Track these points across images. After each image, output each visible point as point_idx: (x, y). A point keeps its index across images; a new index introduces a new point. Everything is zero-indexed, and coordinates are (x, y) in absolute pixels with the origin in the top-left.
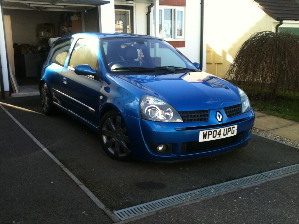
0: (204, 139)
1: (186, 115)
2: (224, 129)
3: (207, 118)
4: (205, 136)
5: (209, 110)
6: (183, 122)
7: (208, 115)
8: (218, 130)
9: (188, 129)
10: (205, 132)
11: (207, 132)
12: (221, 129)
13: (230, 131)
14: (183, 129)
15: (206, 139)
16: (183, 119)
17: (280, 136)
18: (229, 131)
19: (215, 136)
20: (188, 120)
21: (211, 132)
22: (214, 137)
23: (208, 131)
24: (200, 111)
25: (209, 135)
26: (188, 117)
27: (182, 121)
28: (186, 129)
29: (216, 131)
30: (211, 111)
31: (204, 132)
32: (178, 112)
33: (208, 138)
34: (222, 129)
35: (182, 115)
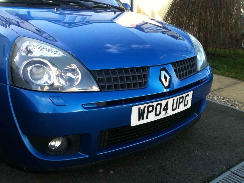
0: (139, 120)
1: (105, 77)
2: (174, 100)
3: (145, 82)
4: (141, 115)
5: (149, 67)
6: (101, 91)
7: (146, 77)
8: (164, 103)
9: (109, 104)
10: (142, 107)
11: (145, 107)
12: (168, 100)
13: (182, 102)
14: (100, 106)
15: (143, 119)
16: (100, 85)
17: (229, 99)
18: (180, 103)
19: (158, 112)
20: (109, 87)
21: (152, 106)
22: (156, 115)
23: (146, 105)
24: (132, 70)
25: (148, 112)
26: (109, 80)
27: (99, 90)
28: (105, 105)
29: (161, 104)
30: (151, 69)
31: (139, 109)
32: (90, 71)
33: (147, 118)
34: (170, 101)
35: (98, 78)
